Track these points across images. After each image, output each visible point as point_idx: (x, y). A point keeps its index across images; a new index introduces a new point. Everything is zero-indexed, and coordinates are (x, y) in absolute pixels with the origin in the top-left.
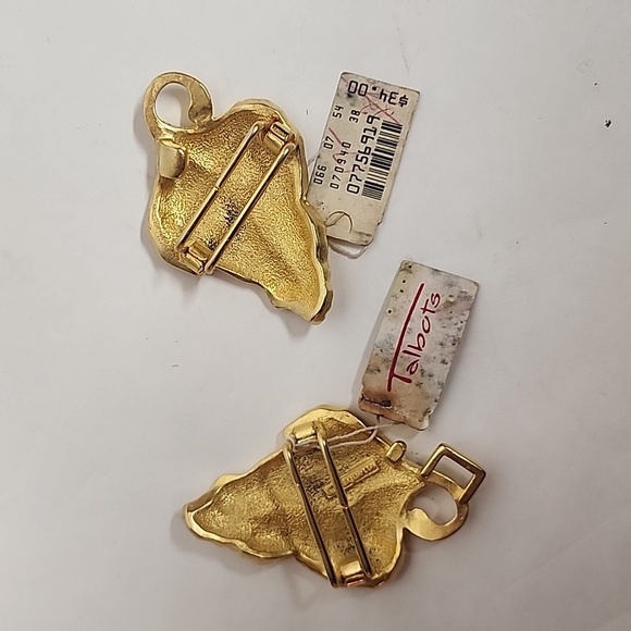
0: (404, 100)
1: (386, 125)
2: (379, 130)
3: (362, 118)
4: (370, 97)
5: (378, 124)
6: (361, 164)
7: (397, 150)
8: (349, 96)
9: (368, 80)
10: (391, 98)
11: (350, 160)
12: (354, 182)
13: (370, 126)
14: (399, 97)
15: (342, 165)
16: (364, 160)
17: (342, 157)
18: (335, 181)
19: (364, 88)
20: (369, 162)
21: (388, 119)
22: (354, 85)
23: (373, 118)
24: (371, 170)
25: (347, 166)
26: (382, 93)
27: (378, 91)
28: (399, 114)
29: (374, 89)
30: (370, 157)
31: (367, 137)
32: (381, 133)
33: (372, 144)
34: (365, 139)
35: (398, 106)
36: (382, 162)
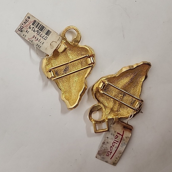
0: (29, 18)
1: (33, 24)
2: (33, 26)
3: (29, 30)
4: (24, 26)
5: (32, 26)
6: (40, 34)
7: (40, 23)
8: (22, 31)
9: (20, 25)
10: (27, 21)
11: (38, 37)
12: (44, 37)
13: (32, 29)
14: (27, 19)
15: (39, 39)
16: (40, 33)
17: (36, 39)
18: (42, 43)
19: (21, 27)
20: (41, 32)
21: (32, 23)
22: (19, 29)
23: (30, 27)
24: (43, 32)
25: (39, 38)
26: (25, 23)
27: (24, 23)
28: (32, 20)
29: (23, 24)
30: (40, 31)
31: (34, 30)
32: (34, 26)
33: (36, 29)
34: (34, 31)
35: (29, 19)
36: (42, 28)
